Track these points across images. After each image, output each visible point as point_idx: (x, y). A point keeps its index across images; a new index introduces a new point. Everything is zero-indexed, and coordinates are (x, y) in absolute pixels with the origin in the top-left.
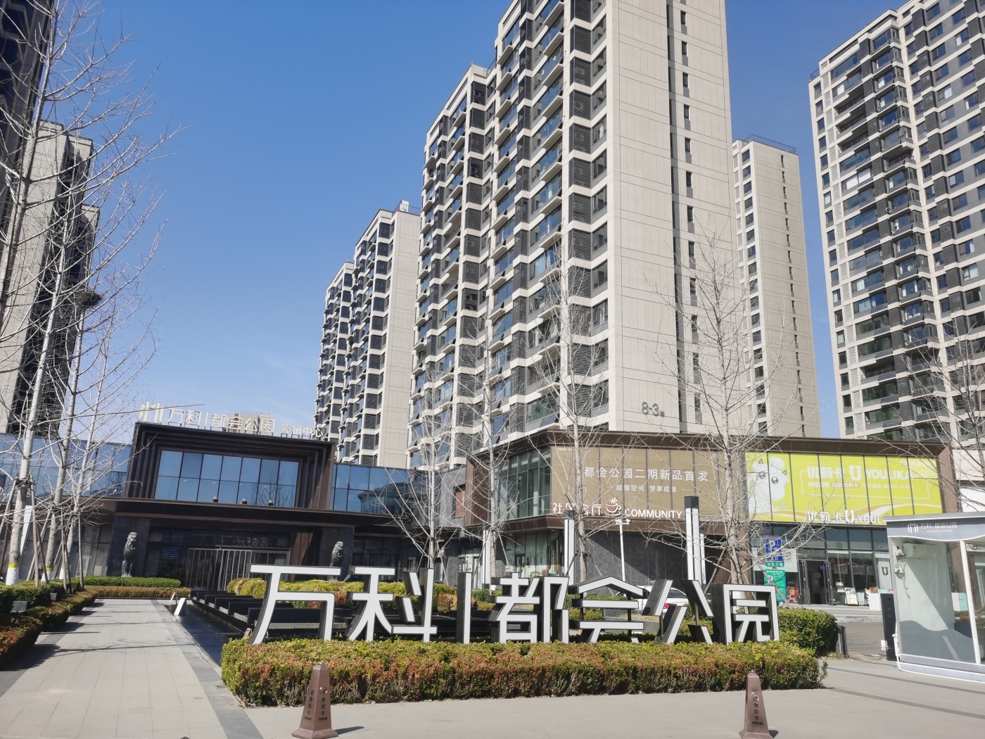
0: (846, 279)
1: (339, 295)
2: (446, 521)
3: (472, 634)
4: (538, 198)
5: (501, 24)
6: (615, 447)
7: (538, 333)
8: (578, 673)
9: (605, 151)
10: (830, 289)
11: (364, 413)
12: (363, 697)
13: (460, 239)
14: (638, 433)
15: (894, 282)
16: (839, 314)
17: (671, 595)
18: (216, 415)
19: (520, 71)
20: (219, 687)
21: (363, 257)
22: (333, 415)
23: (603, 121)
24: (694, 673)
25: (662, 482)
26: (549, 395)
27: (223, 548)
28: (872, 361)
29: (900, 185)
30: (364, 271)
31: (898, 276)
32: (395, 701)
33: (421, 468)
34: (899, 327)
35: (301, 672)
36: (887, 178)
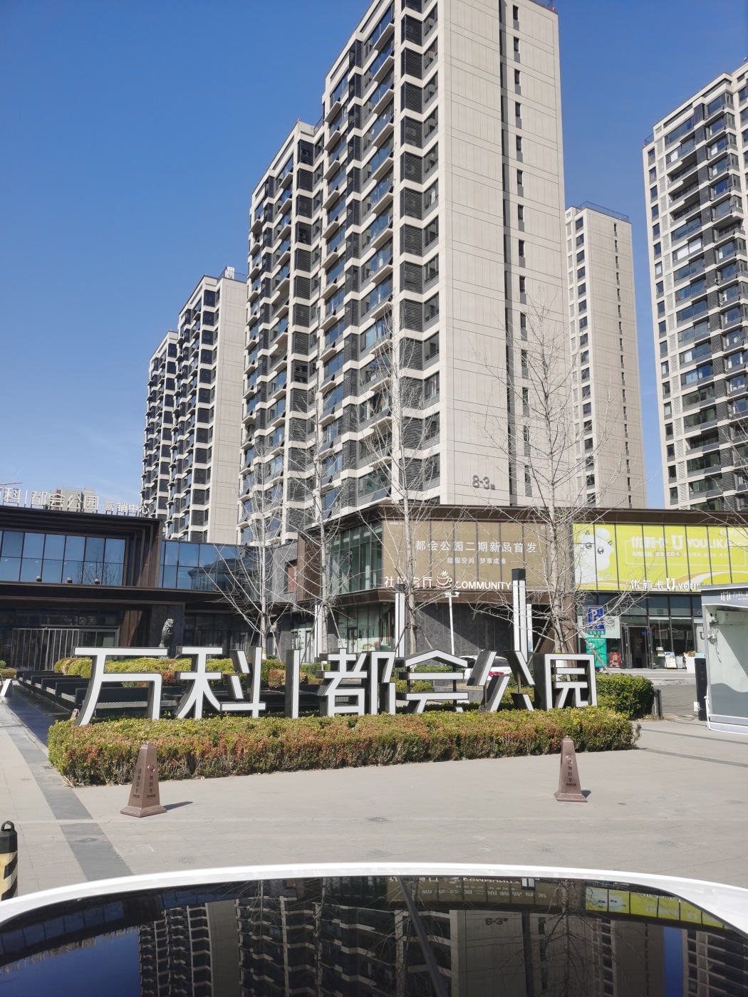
0: (674, 351)
1: (163, 367)
2: (277, 597)
3: (301, 709)
4: (368, 266)
5: (328, 79)
6: (445, 520)
7: (369, 407)
8: (404, 743)
9: (437, 218)
10: (659, 360)
11: (192, 488)
12: (192, 773)
13: (288, 308)
14: (468, 506)
15: (721, 354)
16: (666, 385)
17: (495, 664)
18: (36, 492)
19: (348, 130)
20: (46, 768)
21: (187, 327)
22: (160, 490)
23: (435, 185)
24: (515, 739)
25: (492, 555)
26: (379, 469)
27: (49, 627)
28: (697, 432)
29: (729, 256)
30: (188, 341)
31: (725, 347)
32: (224, 776)
33: (252, 544)
34: (724, 399)
35: (130, 751)
36: (717, 248)
